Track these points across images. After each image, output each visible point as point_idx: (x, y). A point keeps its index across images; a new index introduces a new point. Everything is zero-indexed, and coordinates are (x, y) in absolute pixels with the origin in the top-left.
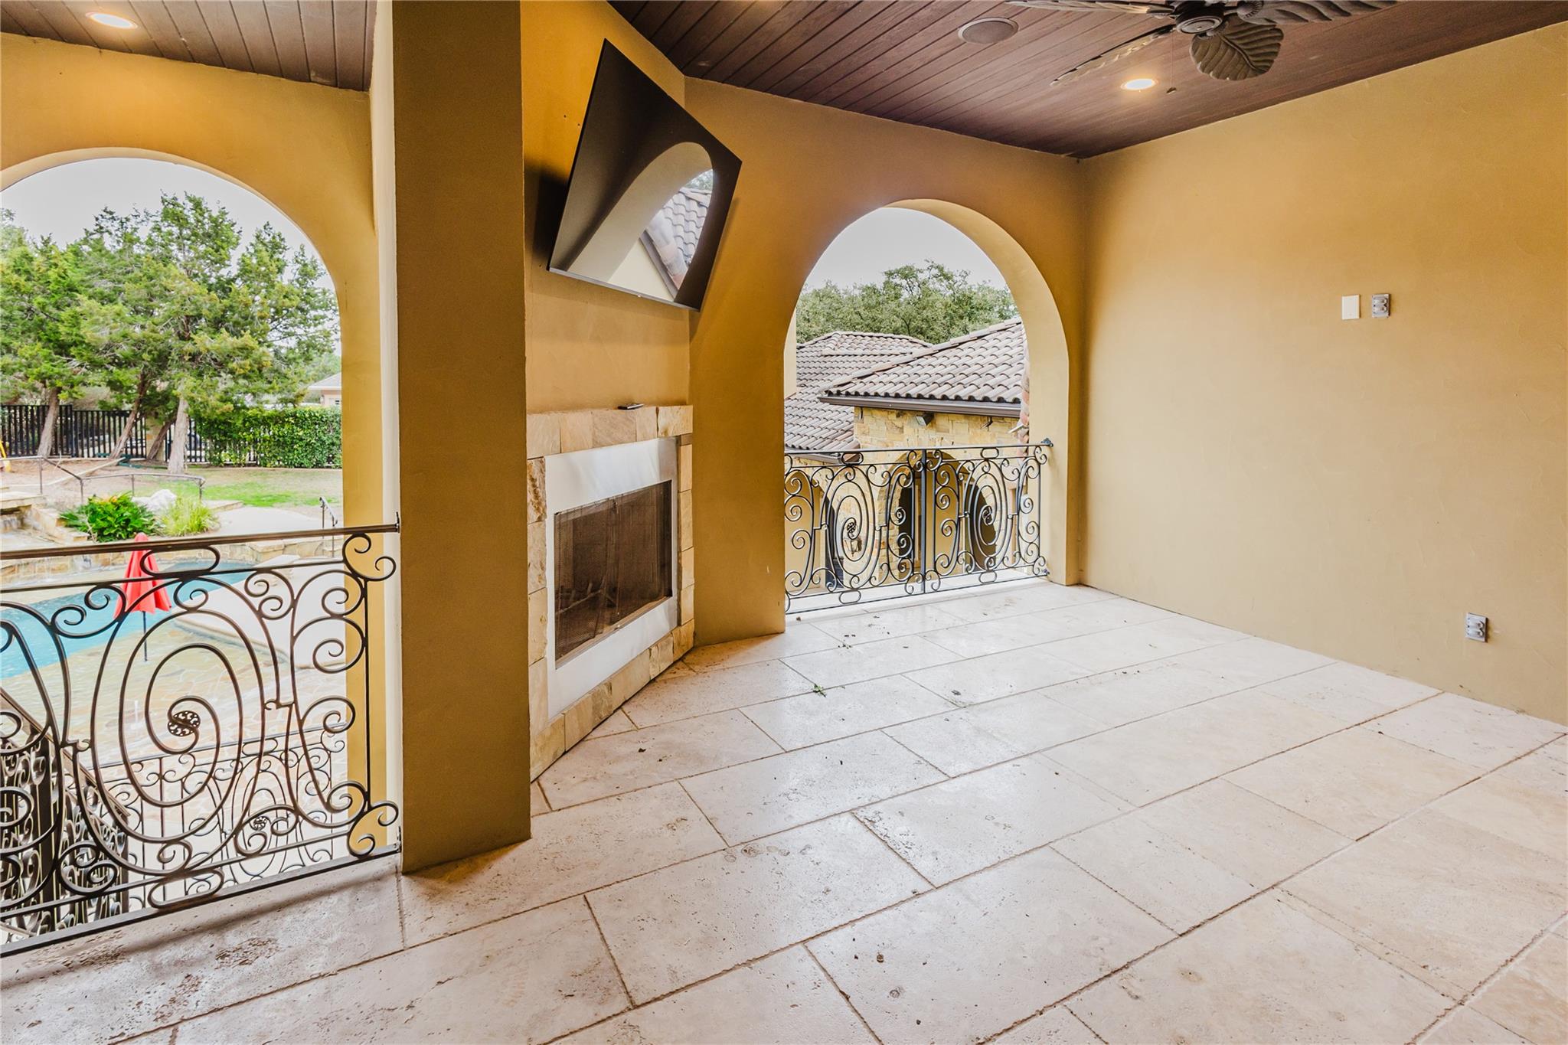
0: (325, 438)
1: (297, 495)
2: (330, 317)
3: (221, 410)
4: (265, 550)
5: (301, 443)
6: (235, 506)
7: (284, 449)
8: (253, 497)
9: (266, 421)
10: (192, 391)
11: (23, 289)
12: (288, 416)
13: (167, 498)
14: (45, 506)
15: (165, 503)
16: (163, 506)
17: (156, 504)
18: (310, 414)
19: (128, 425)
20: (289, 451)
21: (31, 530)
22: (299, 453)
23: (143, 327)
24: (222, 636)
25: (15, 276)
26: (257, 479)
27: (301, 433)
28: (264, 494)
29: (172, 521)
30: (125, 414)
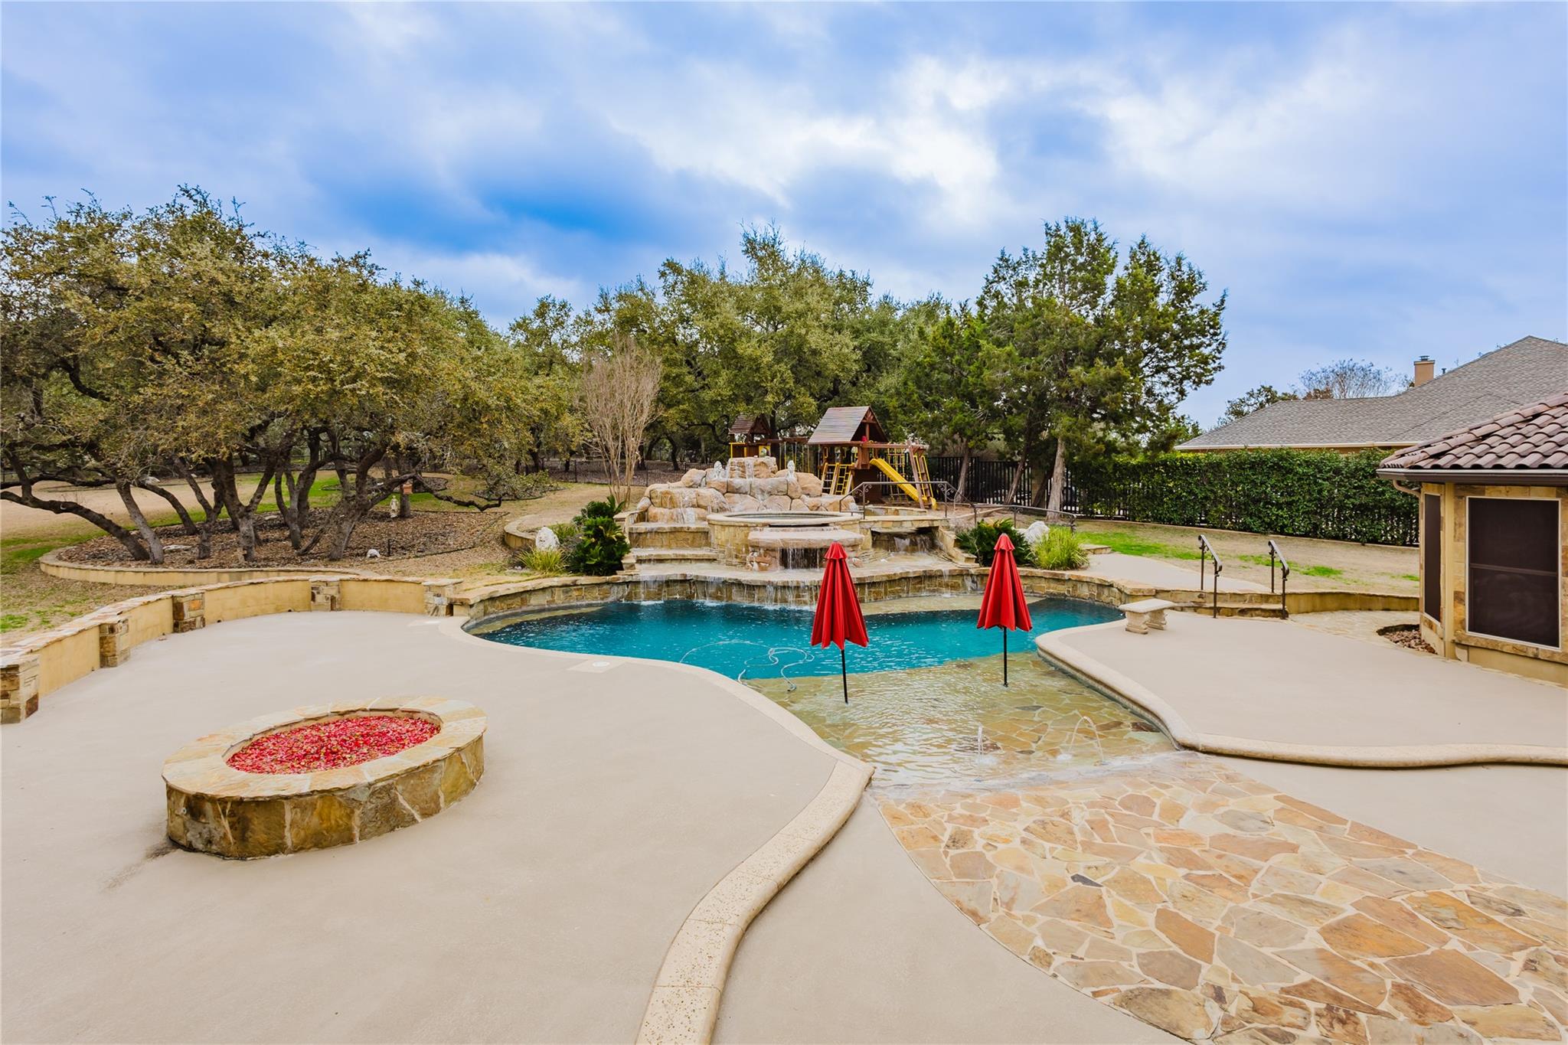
0: (1197, 491)
1: (1167, 548)
2: (1208, 342)
3: (1093, 450)
4: (1134, 593)
5: (1171, 496)
6: (1104, 551)
7: (1153, 502)
8: (1122, 545)
9: (1135, 472)
10: (1068, 431)
11: (947, 351)
12: (1158, 465)
13: (1042, 531)
14: (948, 528)
15: (1040, 535)
16: (1039, 539)
17: (1033, 535)
18: (1182, 463)
19: (1018, 474)
20: (1159, 505)
21: (938, 551)
22: (1168, 508)
23: (1028, 368)
24: (1084, 678)
25: (943, 341)
26: (1126, 531)
27: (1171, 485)
28: (1133, 544)
29: (1045, 552)
30: (1015, 465)
